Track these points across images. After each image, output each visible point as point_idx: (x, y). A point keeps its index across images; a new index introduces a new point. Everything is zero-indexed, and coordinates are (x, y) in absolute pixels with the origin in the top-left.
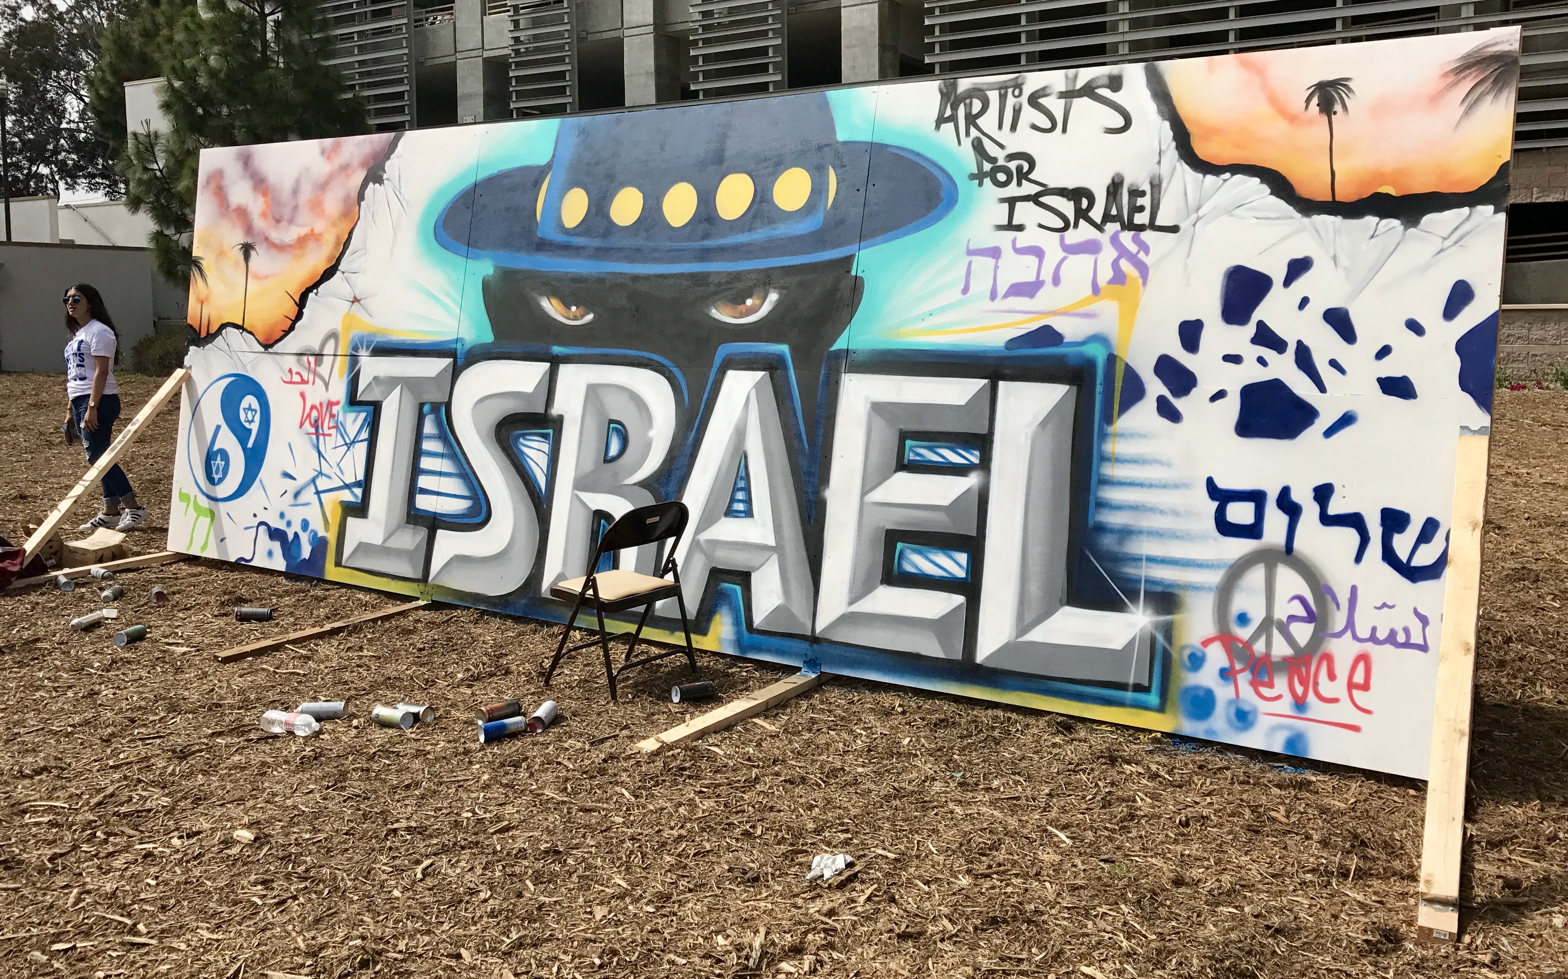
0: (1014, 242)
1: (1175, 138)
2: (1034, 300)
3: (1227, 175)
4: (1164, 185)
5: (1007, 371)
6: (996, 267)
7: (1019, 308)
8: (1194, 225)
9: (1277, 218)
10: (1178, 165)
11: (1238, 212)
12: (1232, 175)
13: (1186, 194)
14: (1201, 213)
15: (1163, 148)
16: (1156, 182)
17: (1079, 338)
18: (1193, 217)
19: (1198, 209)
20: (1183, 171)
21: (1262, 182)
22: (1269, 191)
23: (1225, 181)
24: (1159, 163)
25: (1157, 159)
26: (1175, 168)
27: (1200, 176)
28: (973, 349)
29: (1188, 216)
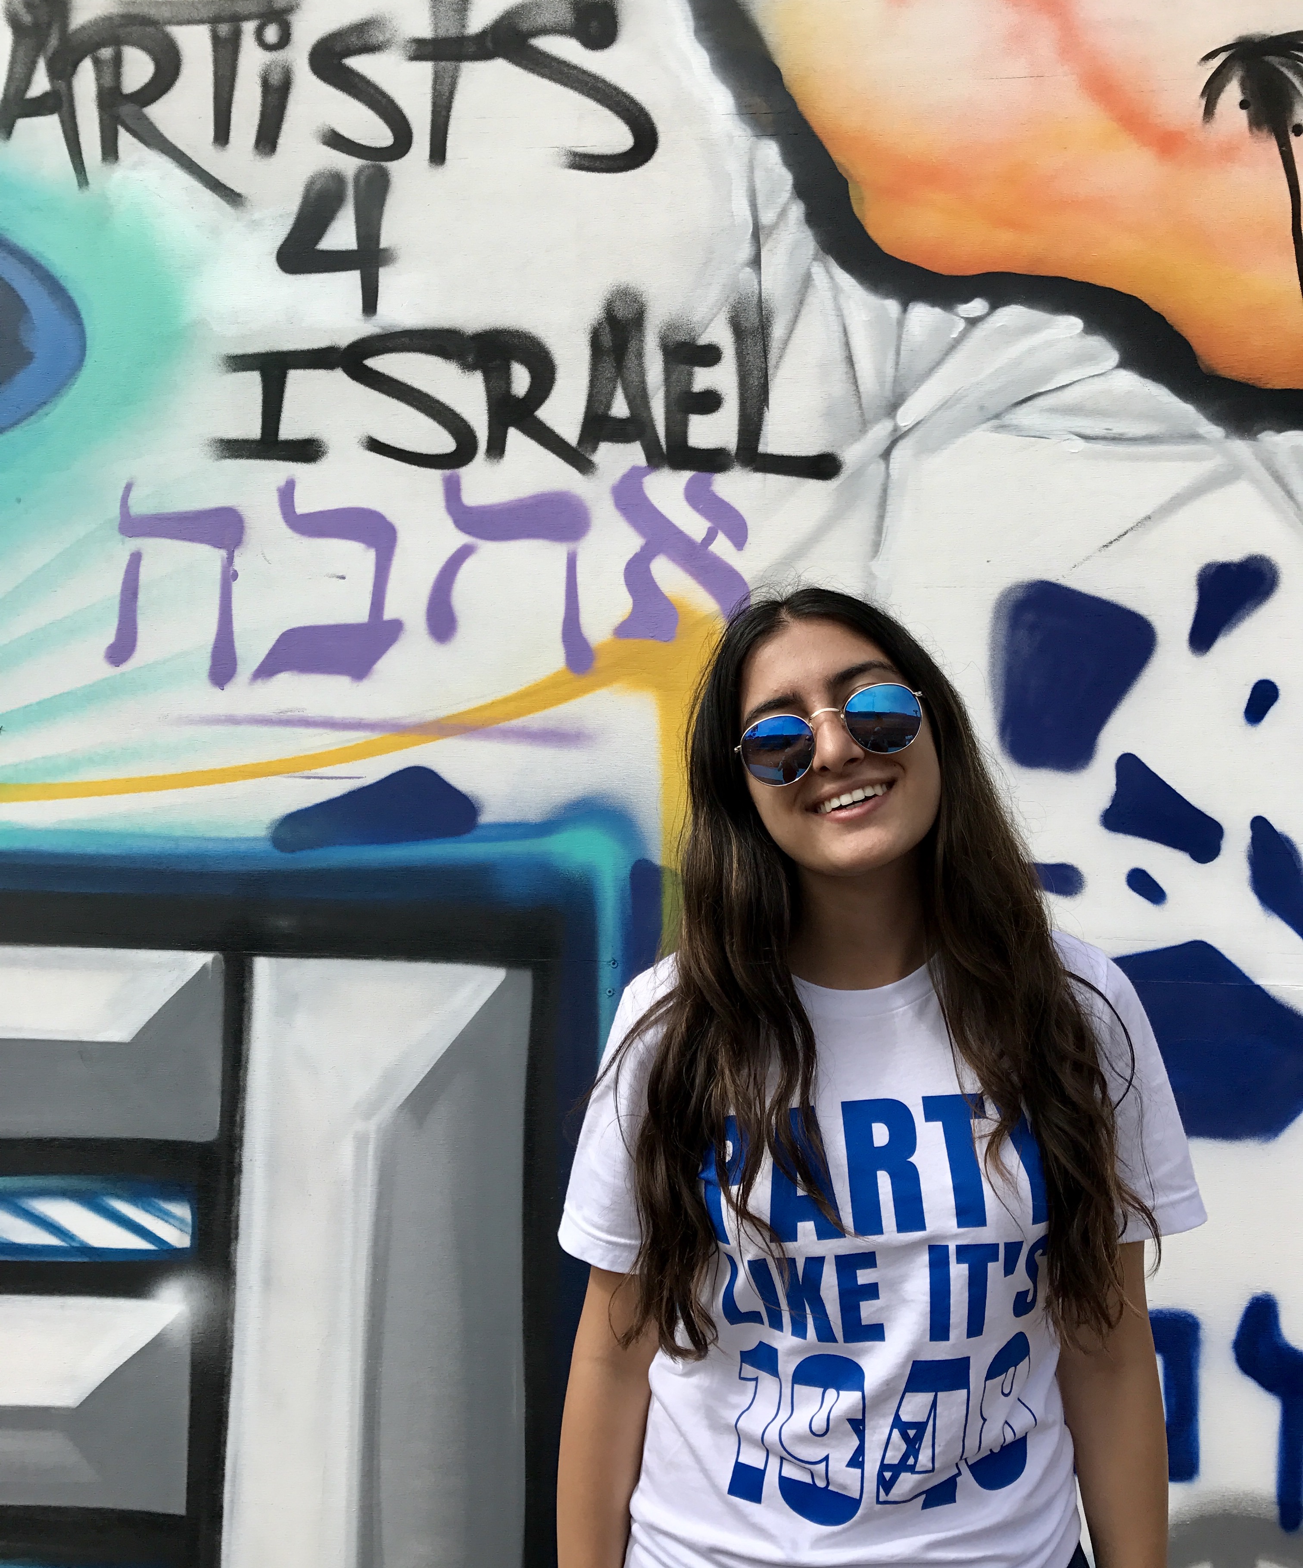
0: (287, 493)
1: (801, 190)
2: (366, 685)
3: (977, 306)
4: (778, 331)
5: (284, 923)
6: (229, 577)
7: (313, 711)
8: (886, 455)
9: (1151, 439)
10: (818, 271)
11: (1025, 416)
12: (994, 306)
13: (850, 361)
14: (906, 417)
15: (767, 217)
16: (751, 319)
17: (533, 813)
18: (881, 431)
19: (893, 407)
20: (836, 290)
21: (1091, 327)
22: (1113, 357)
23: (973, 322)
24: (756, 262)
25: (746, 251)
26: (807, 281)
27: (892, 306)
28: (157, 847)
29: (864, 425)
